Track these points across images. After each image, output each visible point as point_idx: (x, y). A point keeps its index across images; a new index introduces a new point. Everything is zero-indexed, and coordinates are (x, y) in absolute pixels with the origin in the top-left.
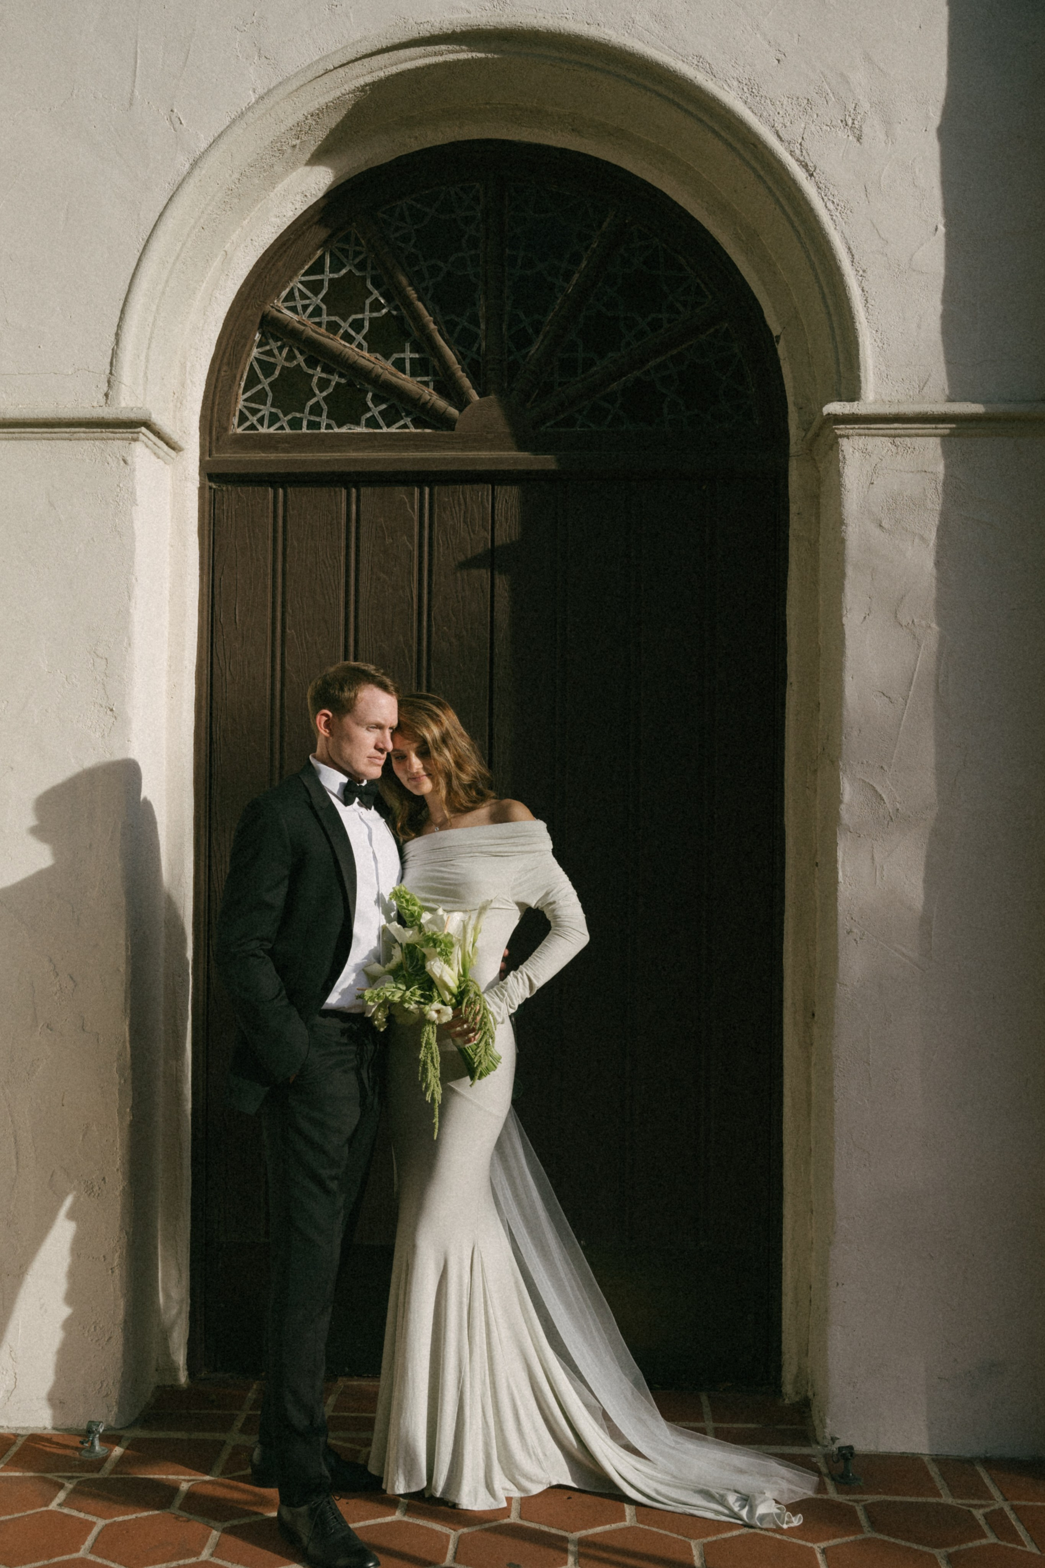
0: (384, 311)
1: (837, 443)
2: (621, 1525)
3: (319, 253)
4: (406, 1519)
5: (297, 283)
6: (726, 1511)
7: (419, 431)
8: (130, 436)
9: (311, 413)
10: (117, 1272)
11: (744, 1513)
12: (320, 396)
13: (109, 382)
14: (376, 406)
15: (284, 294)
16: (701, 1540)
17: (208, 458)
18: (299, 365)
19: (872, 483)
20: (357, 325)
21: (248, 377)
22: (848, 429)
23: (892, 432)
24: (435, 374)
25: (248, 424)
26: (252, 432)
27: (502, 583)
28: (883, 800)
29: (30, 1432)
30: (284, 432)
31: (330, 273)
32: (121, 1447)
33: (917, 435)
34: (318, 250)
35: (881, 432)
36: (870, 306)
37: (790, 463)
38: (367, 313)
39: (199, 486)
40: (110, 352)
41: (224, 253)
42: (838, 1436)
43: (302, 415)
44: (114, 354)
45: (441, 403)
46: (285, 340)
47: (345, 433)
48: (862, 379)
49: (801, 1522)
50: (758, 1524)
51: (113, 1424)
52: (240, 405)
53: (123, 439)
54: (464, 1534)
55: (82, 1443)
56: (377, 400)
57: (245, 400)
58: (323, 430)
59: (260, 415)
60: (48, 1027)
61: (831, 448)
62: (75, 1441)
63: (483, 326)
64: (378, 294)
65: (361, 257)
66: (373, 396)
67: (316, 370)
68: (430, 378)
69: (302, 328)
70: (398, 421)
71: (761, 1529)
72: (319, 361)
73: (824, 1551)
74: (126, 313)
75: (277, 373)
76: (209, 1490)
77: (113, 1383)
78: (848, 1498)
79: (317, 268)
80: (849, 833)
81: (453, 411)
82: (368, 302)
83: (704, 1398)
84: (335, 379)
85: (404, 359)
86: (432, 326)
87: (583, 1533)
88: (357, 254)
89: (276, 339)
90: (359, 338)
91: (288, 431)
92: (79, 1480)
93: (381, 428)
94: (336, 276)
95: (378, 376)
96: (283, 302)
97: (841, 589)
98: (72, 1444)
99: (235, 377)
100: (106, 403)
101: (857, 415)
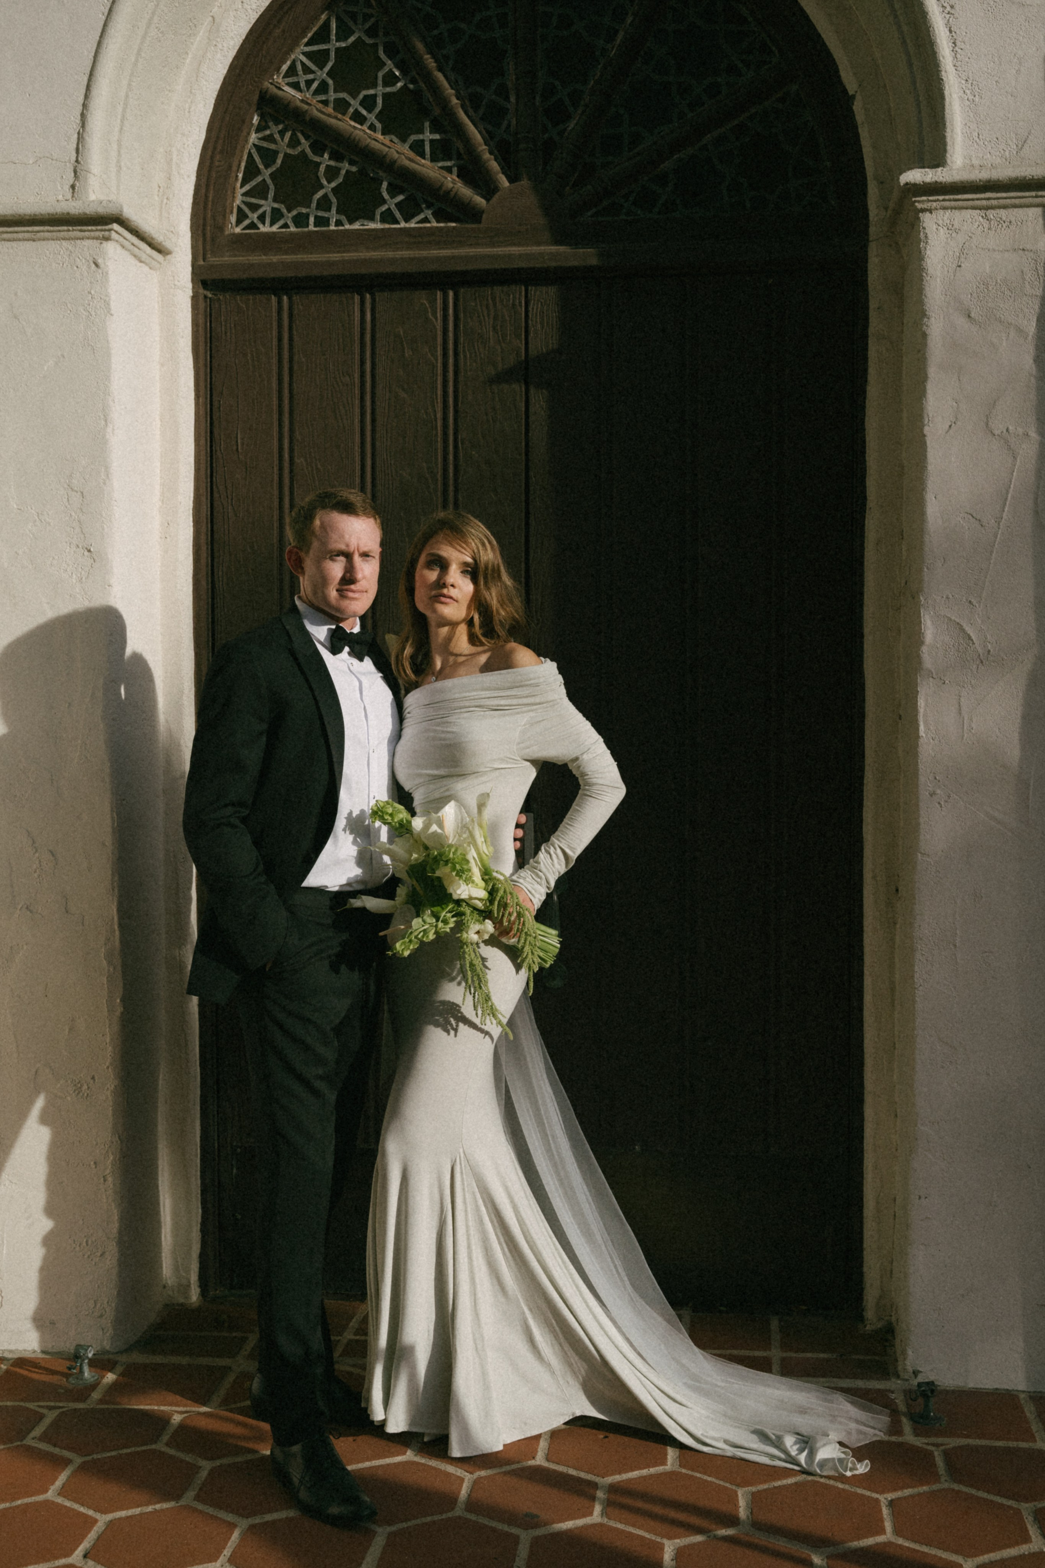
0: (399, 85)
1: (919, 218)
2: (660, 1469)
3: (324, 17)
4: (418, 1459)
5: (299, 55)
6: (783, 1456)
7: (442, 225)
8: (101, 234)
9: (319, 207)
10: (110, 1179)
11: (802, 1458)
12: (329, 187)
13: (75, 172)
14: (392, 198)
15: (285, 68)
16: (750, 1488)
17: (201, 263)
18: (303, 152)
19: (960, 266)
20: (369, 103)
21: (246, 167)
22: (932, 201)
23: (984, 203)
24: (459, 156)
25: (246, 222)
26: (252, 231)
27: (539, 400)
28: (972, 640)
29: (16, 1356)
30: (288, 230)
31: (336, 41)
32: (114, 1373)
33: (1015, 206)
34: (322, 13)
35: (970, 203)
36: (959, 51)
37: (870, 250)
38: (380, 88)
39: (191, 294)
40: (76, 136)
41: (211, 19)
42: (920, 1369)
43: (308, 210)
44: (80, 138)
45: (465, 191)
46: (286, 123)
47: (357, 230)
48: (948, 140)
49: (867, 1470)
50: (818, 1471)
51: (108, 1348)
52: (238, 201)
53: (93, 238)
54: (480, 1478)
55: (69, 1369)
56: (394, 190)
57: (243, 195)
58: (332, 228)
59: (261, 211)
60: (27, 908)
61: (913, 226)
62: (61, 1366)
63: (513, 99)
64: (392, 66)
65: (373, 20)
66: (390, 185)
67: (322, 156)
68: (453, 162)
69: (306, 107)
70: (419, 214)
71: (821, 1476)
72: (326, 146)
73: (891, 1504)
74: (91, 89)
75: (279, 161)
76: (204, 1424)
77: (108, 1302)
78: (926, 1441)
79: (322, 35)
80: (931, 679)
81: (479, 200)
82: (380, 75)
83: (775, 1324)
84: (345, 166)
85: (423, 141)
86: (455, 101)
87: (617, 1478)
88: (366, 17)
89: (277, 122)
90: (372, 117)
91: (293, 229)
92: (61, 1410)
93: (398, 222)
94: (343, 45)
95: (393, 162)
96: (283, 78)
97: (923, 393)
98: (59, 1369)
99: (230, 167)
100: (73, 197)
101: (941, 183)
